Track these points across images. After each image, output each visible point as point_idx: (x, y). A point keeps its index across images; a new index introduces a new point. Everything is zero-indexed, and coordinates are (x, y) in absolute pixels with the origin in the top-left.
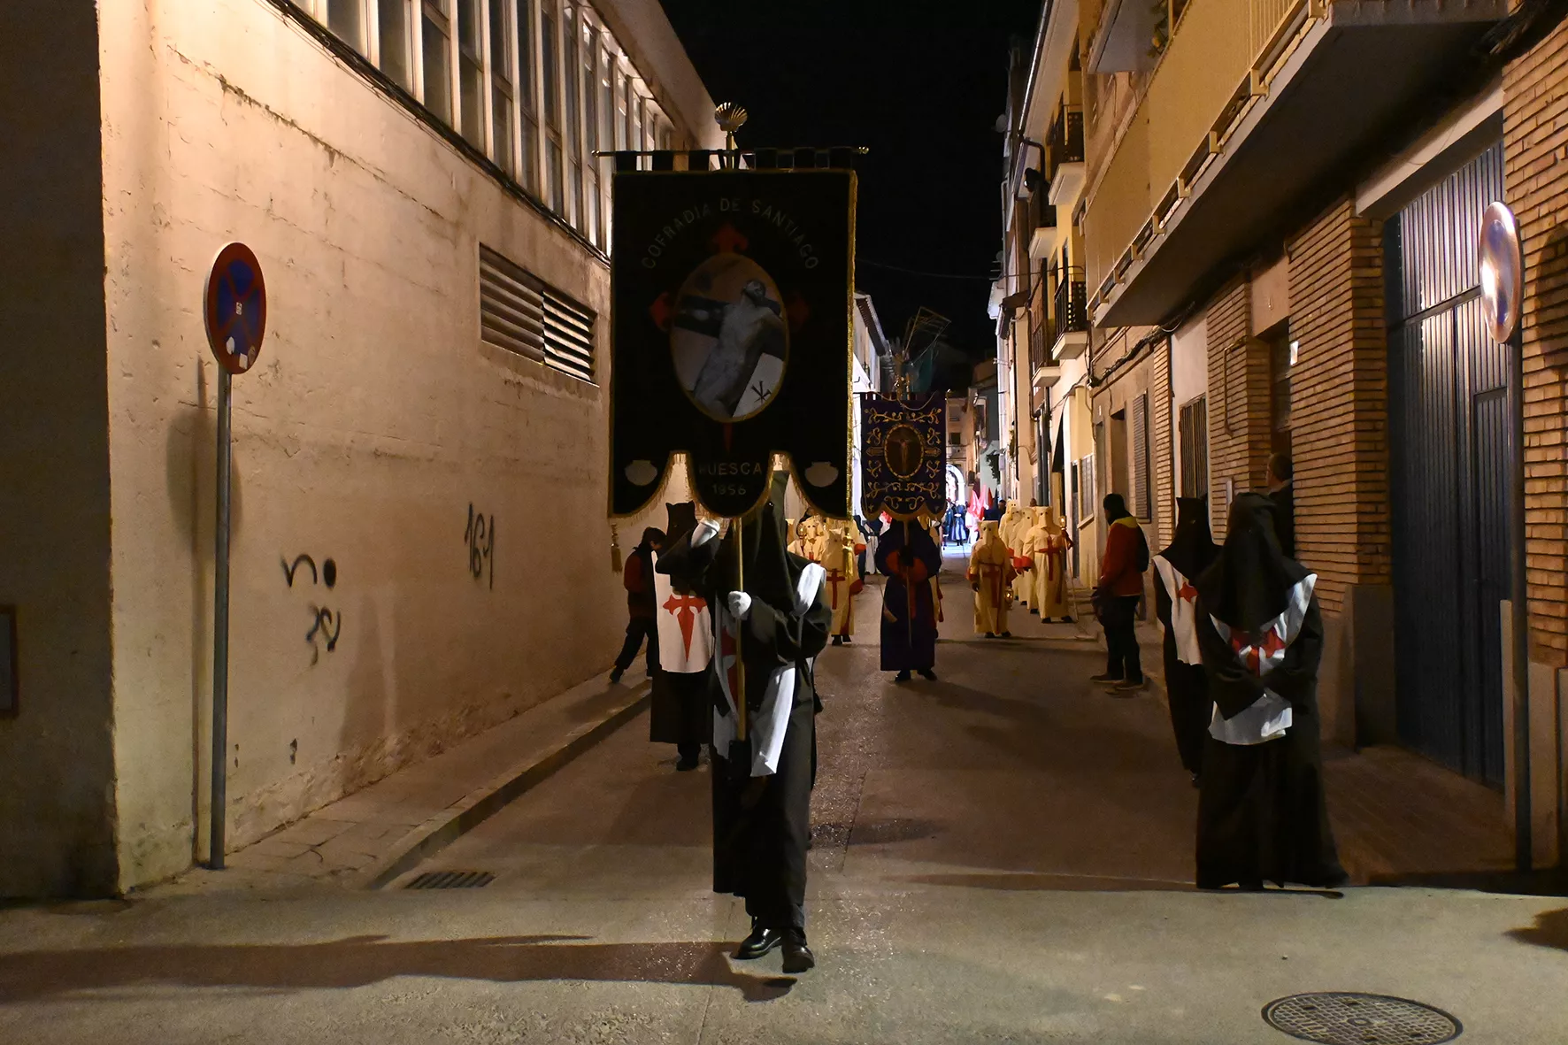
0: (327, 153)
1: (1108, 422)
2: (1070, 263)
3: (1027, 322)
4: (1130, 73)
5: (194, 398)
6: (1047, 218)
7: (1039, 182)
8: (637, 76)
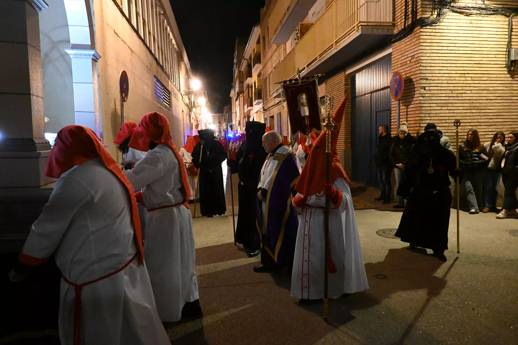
1: (268, 118)
2: (257, 85)
3: (243, 98)
5: (114, 108)
6: (250, 76)
8: (173, 39)
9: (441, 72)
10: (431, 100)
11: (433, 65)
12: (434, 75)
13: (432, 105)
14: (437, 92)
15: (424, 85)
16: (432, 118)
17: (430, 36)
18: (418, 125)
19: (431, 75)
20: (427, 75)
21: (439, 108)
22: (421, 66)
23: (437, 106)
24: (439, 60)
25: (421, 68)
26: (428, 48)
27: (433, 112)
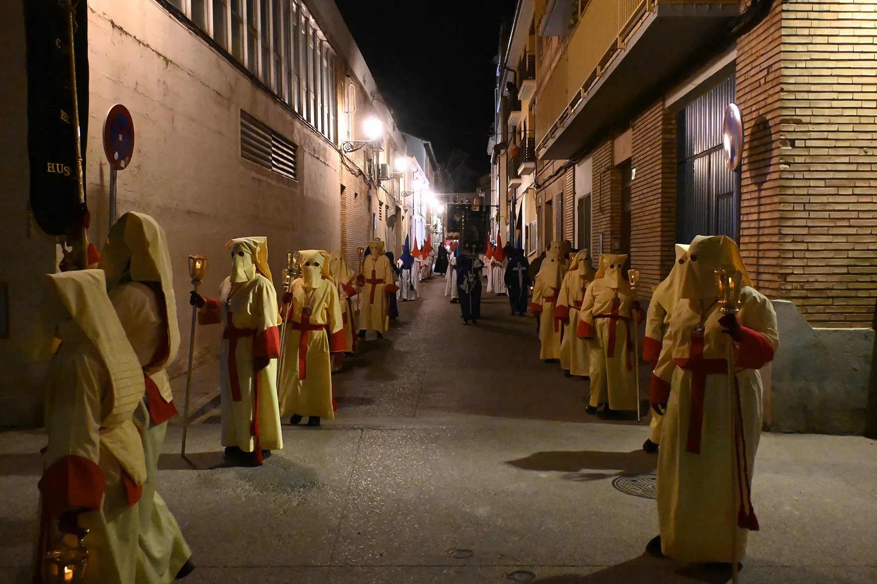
0: (164, 62)
1: (543, 207)
2: (527, 129)
3: (506, 157)
4: (559, 37)
6: (518, 107)
7: (514, 88)
8: (319, 29)
9: (835, 104)
10: (809, 171)
11: (813, 88)
12: (816, 112)
13: (812, 183)
14: (825, 152)
15: (789, 136)
16: (813, 215)
17: (808, 19)
18: (776, 231)
19: (809, 112)
20: (798, 112)
21: (832, 191)
22: (782, 90)
23: (825, 187)
24: (831, 76)
25: (784, 95)
26: (800, 48)
27: (813, 199)
